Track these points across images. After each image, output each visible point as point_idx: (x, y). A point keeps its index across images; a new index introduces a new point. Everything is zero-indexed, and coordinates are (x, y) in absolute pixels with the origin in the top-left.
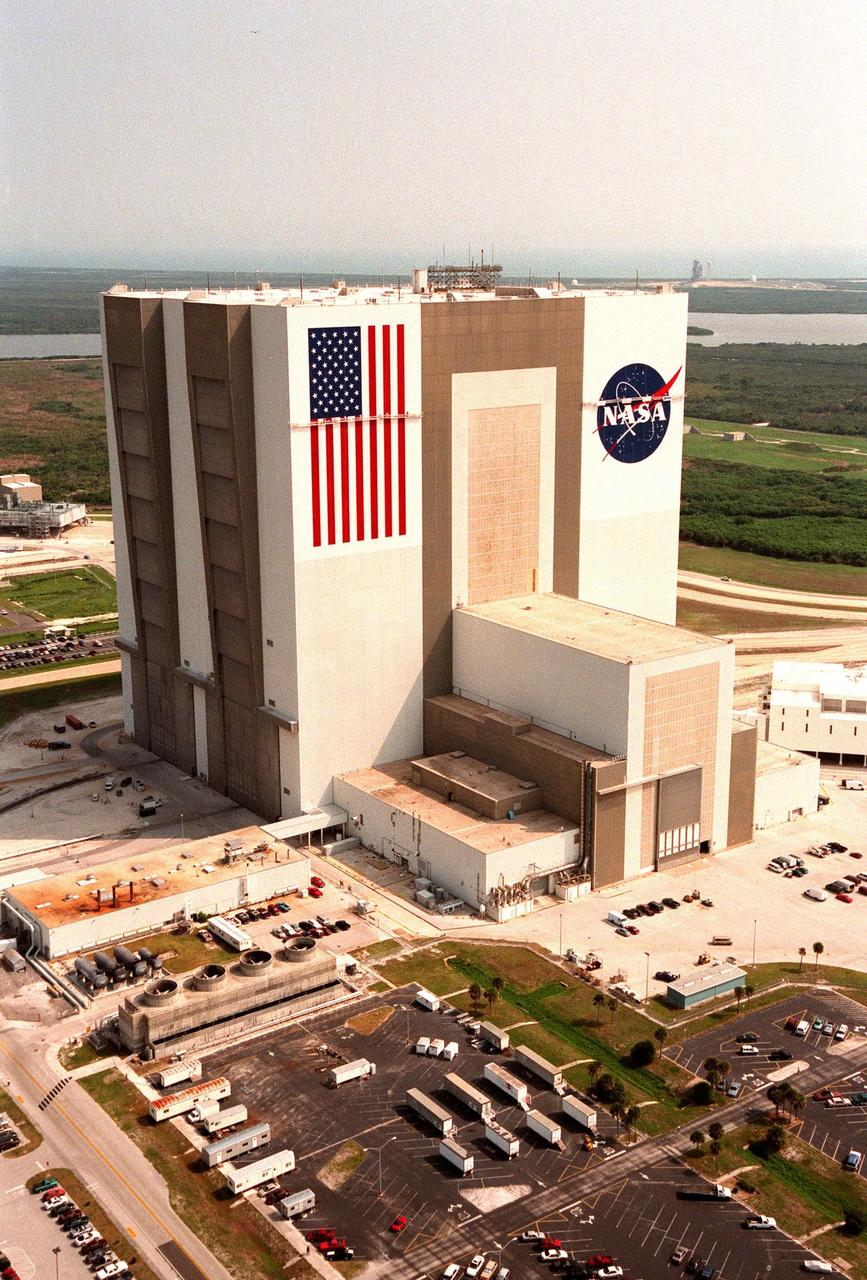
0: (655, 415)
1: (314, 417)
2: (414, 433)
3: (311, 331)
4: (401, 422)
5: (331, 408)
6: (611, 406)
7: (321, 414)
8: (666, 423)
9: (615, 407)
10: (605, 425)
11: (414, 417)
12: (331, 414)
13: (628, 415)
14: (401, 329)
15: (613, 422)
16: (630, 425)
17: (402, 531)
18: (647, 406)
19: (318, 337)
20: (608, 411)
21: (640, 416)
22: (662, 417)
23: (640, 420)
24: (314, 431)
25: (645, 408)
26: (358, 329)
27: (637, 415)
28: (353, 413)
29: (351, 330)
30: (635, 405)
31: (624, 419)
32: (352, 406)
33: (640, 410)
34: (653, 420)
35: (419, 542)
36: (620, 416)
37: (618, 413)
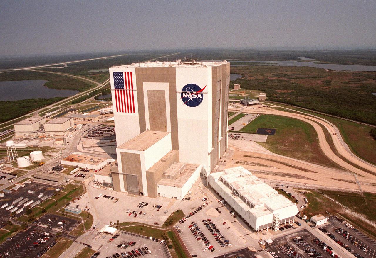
0: (198, 96)
1: (115, 88)
2: (135, 93)
3: (114, 72)
4: (133, 91)
5: (118, 87)
6: (185, 93)
7: (116, 88)
8: (202, 99)
9: (186, 93)
10: (183, 97)
11: (135, 90)
12: (118, 88)
13: (190, 95)
14: (131, 73)
15: (186, 97)
16: (191, 98)
17: (134, 112)
18: (196, 94)
19: (115, 74)
20: (184, 94)
21: (194, 96)
22: (201, 97)
23: (193, 97)
24: (115, 91)
25: (195, 94)
26: (122, 72)
27: (193, 96)
28: (122, 88)
29: (121, 72)
30: (192, 93)
31: (189, 96)
32: (122, 87)
33: (194, 95)
34: (198, 98)
35: (138, 115)
36: (187, 96)
37: (187, 95)
